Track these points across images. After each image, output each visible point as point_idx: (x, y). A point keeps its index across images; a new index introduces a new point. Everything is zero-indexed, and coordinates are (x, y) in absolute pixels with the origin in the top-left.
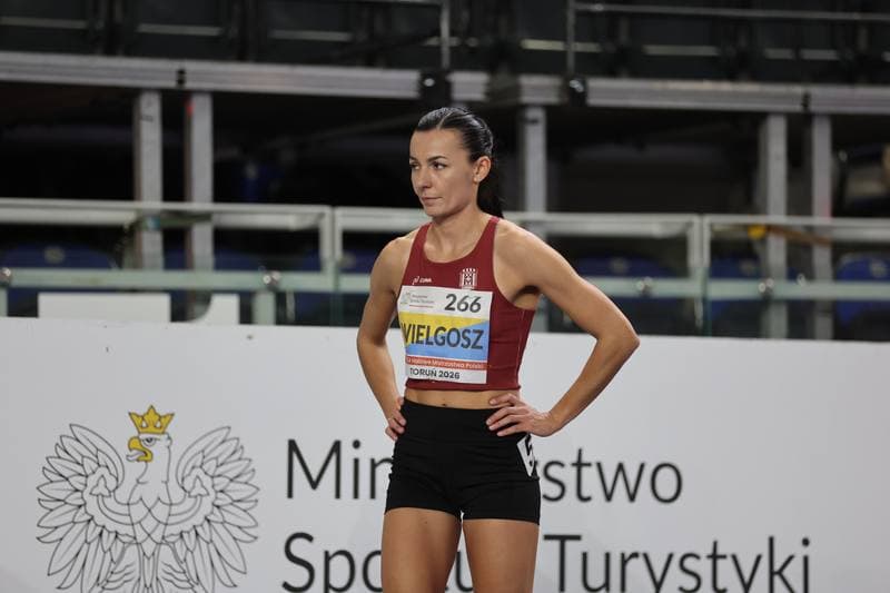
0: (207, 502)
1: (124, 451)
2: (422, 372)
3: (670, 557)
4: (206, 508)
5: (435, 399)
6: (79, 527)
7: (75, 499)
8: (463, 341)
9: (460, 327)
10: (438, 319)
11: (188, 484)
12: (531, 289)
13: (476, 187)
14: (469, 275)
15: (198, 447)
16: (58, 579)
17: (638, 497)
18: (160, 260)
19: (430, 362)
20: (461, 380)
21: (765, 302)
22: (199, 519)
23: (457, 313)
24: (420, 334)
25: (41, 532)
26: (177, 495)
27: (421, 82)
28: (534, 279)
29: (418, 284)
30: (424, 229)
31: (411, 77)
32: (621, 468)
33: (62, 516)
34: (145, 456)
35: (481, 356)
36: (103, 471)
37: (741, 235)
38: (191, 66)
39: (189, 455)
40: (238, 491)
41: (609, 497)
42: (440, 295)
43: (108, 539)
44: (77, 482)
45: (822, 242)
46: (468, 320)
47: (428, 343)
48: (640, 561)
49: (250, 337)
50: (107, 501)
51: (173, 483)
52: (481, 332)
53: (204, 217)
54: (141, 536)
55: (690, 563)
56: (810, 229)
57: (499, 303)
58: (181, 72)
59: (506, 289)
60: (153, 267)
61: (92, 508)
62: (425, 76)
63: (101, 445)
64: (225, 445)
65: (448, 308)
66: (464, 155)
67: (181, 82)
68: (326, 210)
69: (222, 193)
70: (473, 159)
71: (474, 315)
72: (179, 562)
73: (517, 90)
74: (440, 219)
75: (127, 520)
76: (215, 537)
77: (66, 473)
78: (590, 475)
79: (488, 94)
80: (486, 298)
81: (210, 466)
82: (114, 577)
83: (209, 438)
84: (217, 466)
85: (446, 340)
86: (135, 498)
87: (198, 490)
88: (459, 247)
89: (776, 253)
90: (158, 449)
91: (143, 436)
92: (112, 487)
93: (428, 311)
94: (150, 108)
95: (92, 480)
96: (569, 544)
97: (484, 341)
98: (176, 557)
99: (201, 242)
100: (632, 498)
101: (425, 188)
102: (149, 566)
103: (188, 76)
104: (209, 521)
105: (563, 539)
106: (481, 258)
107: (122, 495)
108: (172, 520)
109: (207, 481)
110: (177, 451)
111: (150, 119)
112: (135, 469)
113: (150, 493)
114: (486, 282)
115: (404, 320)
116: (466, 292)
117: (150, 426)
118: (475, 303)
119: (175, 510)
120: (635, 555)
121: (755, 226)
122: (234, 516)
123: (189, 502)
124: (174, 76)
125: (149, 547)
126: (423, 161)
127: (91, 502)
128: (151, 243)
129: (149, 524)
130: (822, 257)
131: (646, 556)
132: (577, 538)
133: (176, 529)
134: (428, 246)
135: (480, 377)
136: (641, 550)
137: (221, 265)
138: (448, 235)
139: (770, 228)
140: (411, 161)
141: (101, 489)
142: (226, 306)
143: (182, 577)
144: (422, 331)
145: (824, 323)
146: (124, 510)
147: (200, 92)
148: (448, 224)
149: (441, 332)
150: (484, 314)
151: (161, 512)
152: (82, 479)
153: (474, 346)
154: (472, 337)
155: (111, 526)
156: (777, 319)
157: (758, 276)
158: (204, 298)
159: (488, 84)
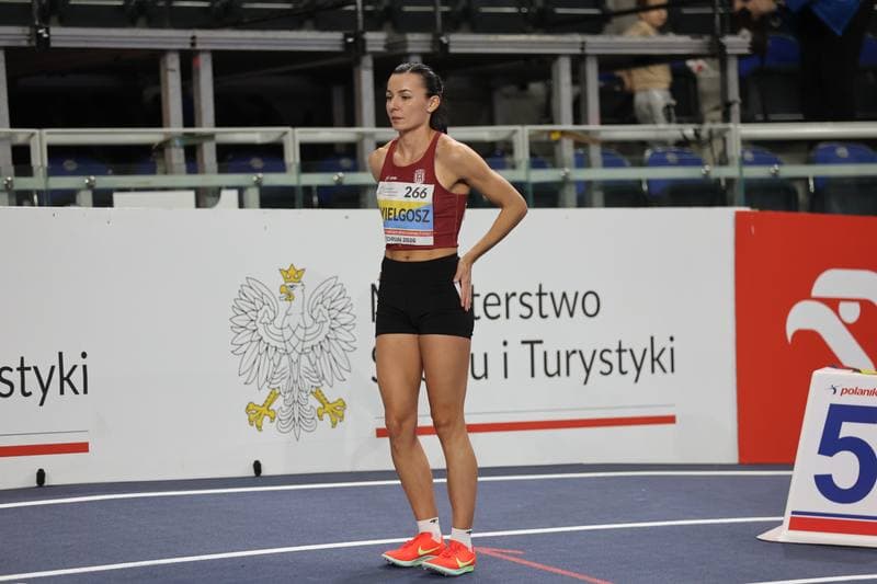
0: (326, 325)
1: (278, 295)
2: (392, 239)
3: (595, 352)
4: (326, 330)
5: (401, 257)
6: (255, 344)
7: (251, 326)
8: (416, 218)
9: (415, 208)
10: (401, 203)
11: (315, 316)
12: (462, 181)
13: (429, 116)
14: (420, 174)
15: (318, 291)
16: (244, 378)
17: (575, 315)
18: (184, 167)
19: (397, 232)
20: (417, 243)
21: (564, 183)
22: (321, 337)
23: (412, 199)
24: (390, 214)
25: (234, 348)
26: (309, 322)
27: (345, 40)
28: (464, 174)
29: (389, 181)
30: (395, 143)
31: (338, 36)
32: (564, 295)
33: (245, 337)
34: (290, 297)
35: (429, 227)
36: (266, 307)
37: (545, 138)
38: (200, 34)
39: (314, 296)
40: (344, 318)
41: (558, 315)
42: (401, 187)
43: (271, 351)
44: (252, 315)
45: (595, 141)
46: (419, 203)
47: (395, 219)
48: (577, 356)
49: (347, 217)
50: (270, 327)
51: (306, 314)
52: (428, 211)
53: (211, 137)
54: (290, 349)
55: (606, 356)
56: (587, 132)
57: (439, 191)
58: (193, 38)
59: (444, 182)
60: (180, 173)
61: (261, 331)
62: (347, 36)
63: (264, 290)
64: (334, 289)
65: (406, 196)
66: (423, 92)
67: (193, 44)
68: (289, 129)
69: (221, 121)
70: (429, 96)
71: (424, 200)
72: (313, 366)
73: (404, 43)
74: (403, 132)
75: (281, 338)
76: (333, 350)
77: (246, 310)
78: (547, 300)
79: (385, 47)
80: (430, 188)
81: (327, 303)
82: (276, 376)
83: (325, 285)
84: (332, 302)
85: (406, 217)
86: (285, 325)
87: (321, 318)
88: (416, 155)
89: (567, 150)
90: (297, 292)
91: (288, 284)
92: (272, 318)
93: (394, 199)
94: (173, 63)
95: (260, 314)
96: (536, 346)
97: (430, 217)
98: (310, 361)
99: (209, 154)
100: (571, 314)
101: (394, 109)
102: (295, 367)
103: (198, 41)
104: (328, 338)
105: (532, 343)
106: (427, 162)
107: (278, 322)
108: (307, 338)
109: (326, 312)
110: (308, 293)
111: (173, 70)
112: (284, 305)
113: (294, 320)
114: (430, 178)
115: (382, 205)
116: (418, 185)
117: (293, 276)
118: (423, 192)
119: (309, 331)
120: (574, 352)
121: (553, 132)
122: (342, 335)
123: (316, 327)
124: (189, 41)
125: (295, 356)
126: (395, 92)
127: (260, 327)
128: (177, 156)
129: (294, 341)
130: (595, 152)
131: (580, 352)
132: (540, 342)
133: (309, 344)
134: (397, 155)
135: (430, 241)
136: (577, 348)
137: (221, 170)
138: (408, 146)
139: (563, 133)
140: (388, 94)
141: (266, 320)
142: (229, 197)
143: (315, 375)
144: (392, 212)
145: (598, 196)
146: (279, 332)
147: (204, 51)
148: (408, 136)
149: (403, 212)
150: (429, 199)
151: (300, 333)
152: (254, 313)
153: (424, 221)
154: (423, 214)
155: (273, 343)
156: (570, 194)
157: (555, 165)
158: (216, 193)
159: (386, 40)
